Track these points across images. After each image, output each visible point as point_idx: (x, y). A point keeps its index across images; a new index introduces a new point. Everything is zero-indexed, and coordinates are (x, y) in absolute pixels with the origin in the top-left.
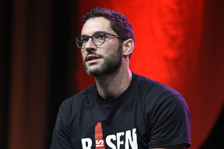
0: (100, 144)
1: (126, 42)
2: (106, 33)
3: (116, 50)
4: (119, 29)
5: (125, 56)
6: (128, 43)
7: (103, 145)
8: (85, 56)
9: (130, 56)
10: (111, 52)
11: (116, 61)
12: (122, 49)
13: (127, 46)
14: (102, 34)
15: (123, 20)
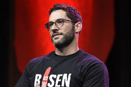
0: (46, 79)
1: (76, 24)
2: (63, 20)
3: (71, 29)
4: (72, 16)
5: (77, 33)
6: (78, 24)
7: (47, 80)
8: (52, 34)
9: (80, 32)
10: (68, 31)
11: (71, 36)
12: (74, 28)
13: (78, 26)
14: (61, 20)
15: (74, 11)
